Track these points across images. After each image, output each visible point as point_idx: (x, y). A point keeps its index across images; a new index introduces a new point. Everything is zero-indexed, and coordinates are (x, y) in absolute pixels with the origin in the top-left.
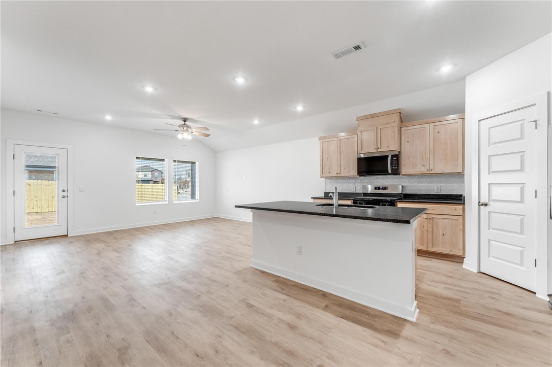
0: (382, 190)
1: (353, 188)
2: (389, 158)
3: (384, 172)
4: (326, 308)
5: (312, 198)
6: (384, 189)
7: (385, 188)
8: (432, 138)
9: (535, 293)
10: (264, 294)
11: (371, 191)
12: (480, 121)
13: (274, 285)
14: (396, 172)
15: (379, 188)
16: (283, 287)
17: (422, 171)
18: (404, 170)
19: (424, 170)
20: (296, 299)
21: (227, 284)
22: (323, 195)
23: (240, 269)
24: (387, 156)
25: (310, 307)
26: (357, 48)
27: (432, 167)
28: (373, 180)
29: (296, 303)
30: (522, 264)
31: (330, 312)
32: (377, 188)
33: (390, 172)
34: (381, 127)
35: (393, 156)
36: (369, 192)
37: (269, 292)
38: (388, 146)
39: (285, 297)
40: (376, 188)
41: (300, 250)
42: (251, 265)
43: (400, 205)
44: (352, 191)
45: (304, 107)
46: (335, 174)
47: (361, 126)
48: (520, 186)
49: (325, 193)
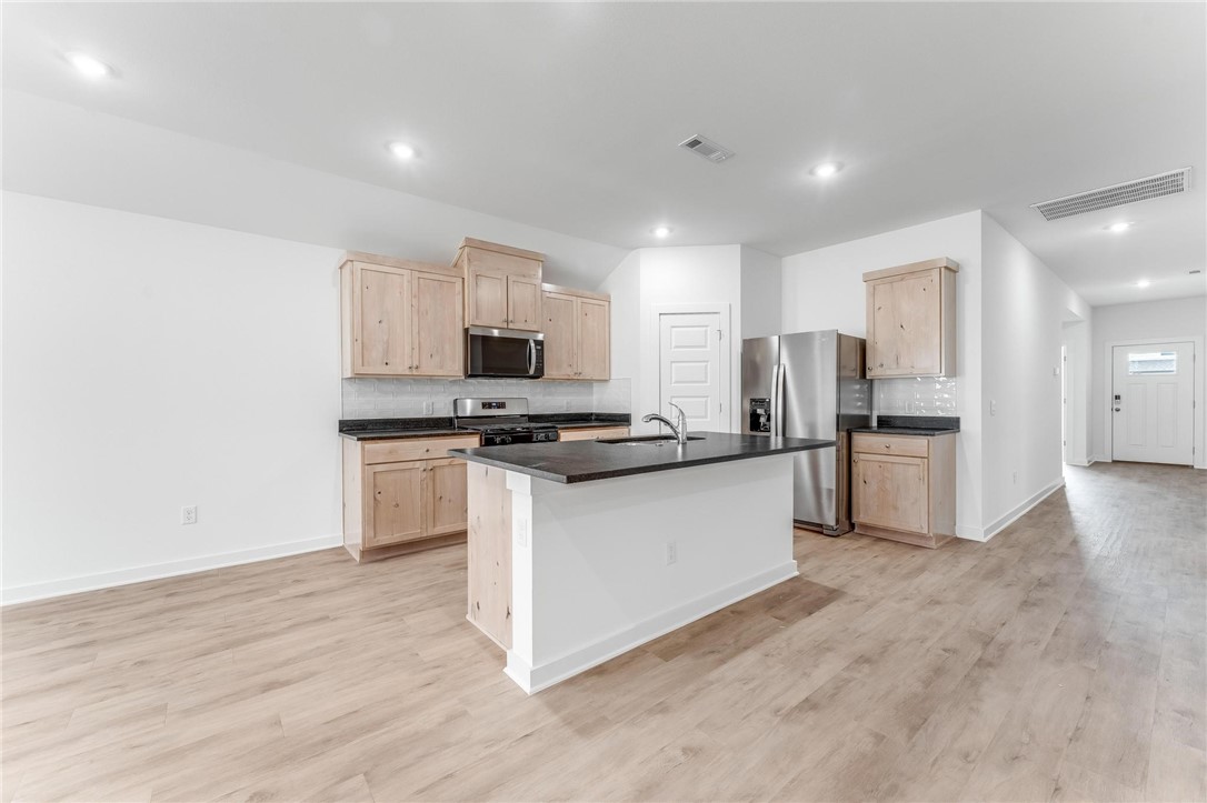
1: (427, 407)
2: (533, 346)
6: (498, 408)
7: (501, 405)
8: (579, 322)
11: (472, 412)
12: (662, 315)
14: (539, 374)
15: (490, 406)
17: (568, 375)
18: (548, 371)
19: (569, 372)
24: (526, 341)
27: (580, 371)
28: (472, 388)
32: (487, 405)
33: (532, 372)
34: (514, 278)
35: (537, 342)
36: (468, 414)
38: (525, 323)
40: (484, 406)
43: (567, 436)
44: (424, 414)
45: (418, 153)
46: (402, 369)
47: (475, 263)
48: (704, 400)
49: (340, 422)
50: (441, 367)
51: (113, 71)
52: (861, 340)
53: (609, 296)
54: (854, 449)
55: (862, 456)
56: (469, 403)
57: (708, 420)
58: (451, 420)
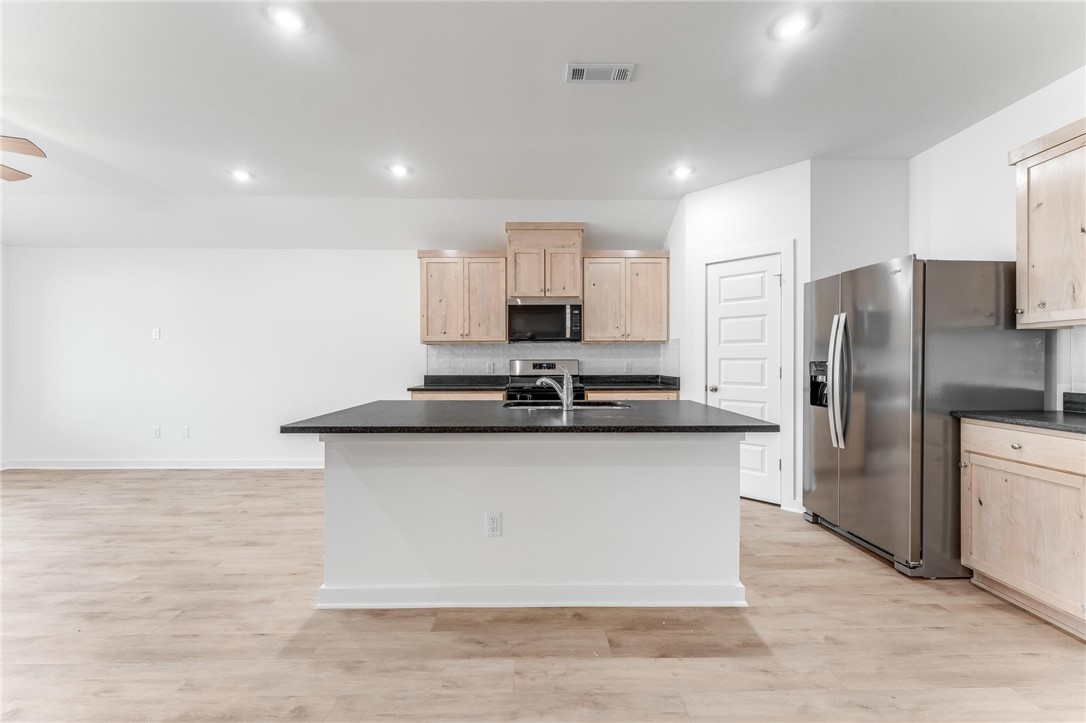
0: (546, 370)
1: (489, 367)
2: (568, 311)
3: (557, 336)
4: (615, 648)
5: (409, 390)
6: (549, 368)
7: (551, 366)
8: (628, 283)
9: (779, 506)
10: (449, 683)
11: (522, 372)
12: (707, 265)
13: (446, 639)
14: (577, 337)
15: (540, 366)
16: (480, 637)
17: (615, 337)
18: (589, 334)
19: (616, 335)
20: (540, 655)
21: (292, 705)
22: (421, 383)
23: (291, 632)
24: (563, 307)
25: (587, 663)
26: (622, 75)
27: (628, 332)
28: (528, 351)
29: (556, 667)
30: (762, 470)
31: (635, 655)
32: (538, 366)
33: (568, 335)
34: (553, 250)
35: (573, 307)
37: (456, 668)
38: (562, 288)
39: (507, 665)
40: (535, 366)
41: (497, 525)
42: (319, 605)
44: (487, 372)
45: (410, 170)
46: (457, 337)
47: (515, 243)
48: (760, 362)
49: (425, 377)
50: (488, 334)
51: (252, 176)
52: (1006, 264)
53: (668, 252)
54: (964, 446)
55: (974, 458)
56: (518, 364)
57: (766, 387)
58: (507, 377)
